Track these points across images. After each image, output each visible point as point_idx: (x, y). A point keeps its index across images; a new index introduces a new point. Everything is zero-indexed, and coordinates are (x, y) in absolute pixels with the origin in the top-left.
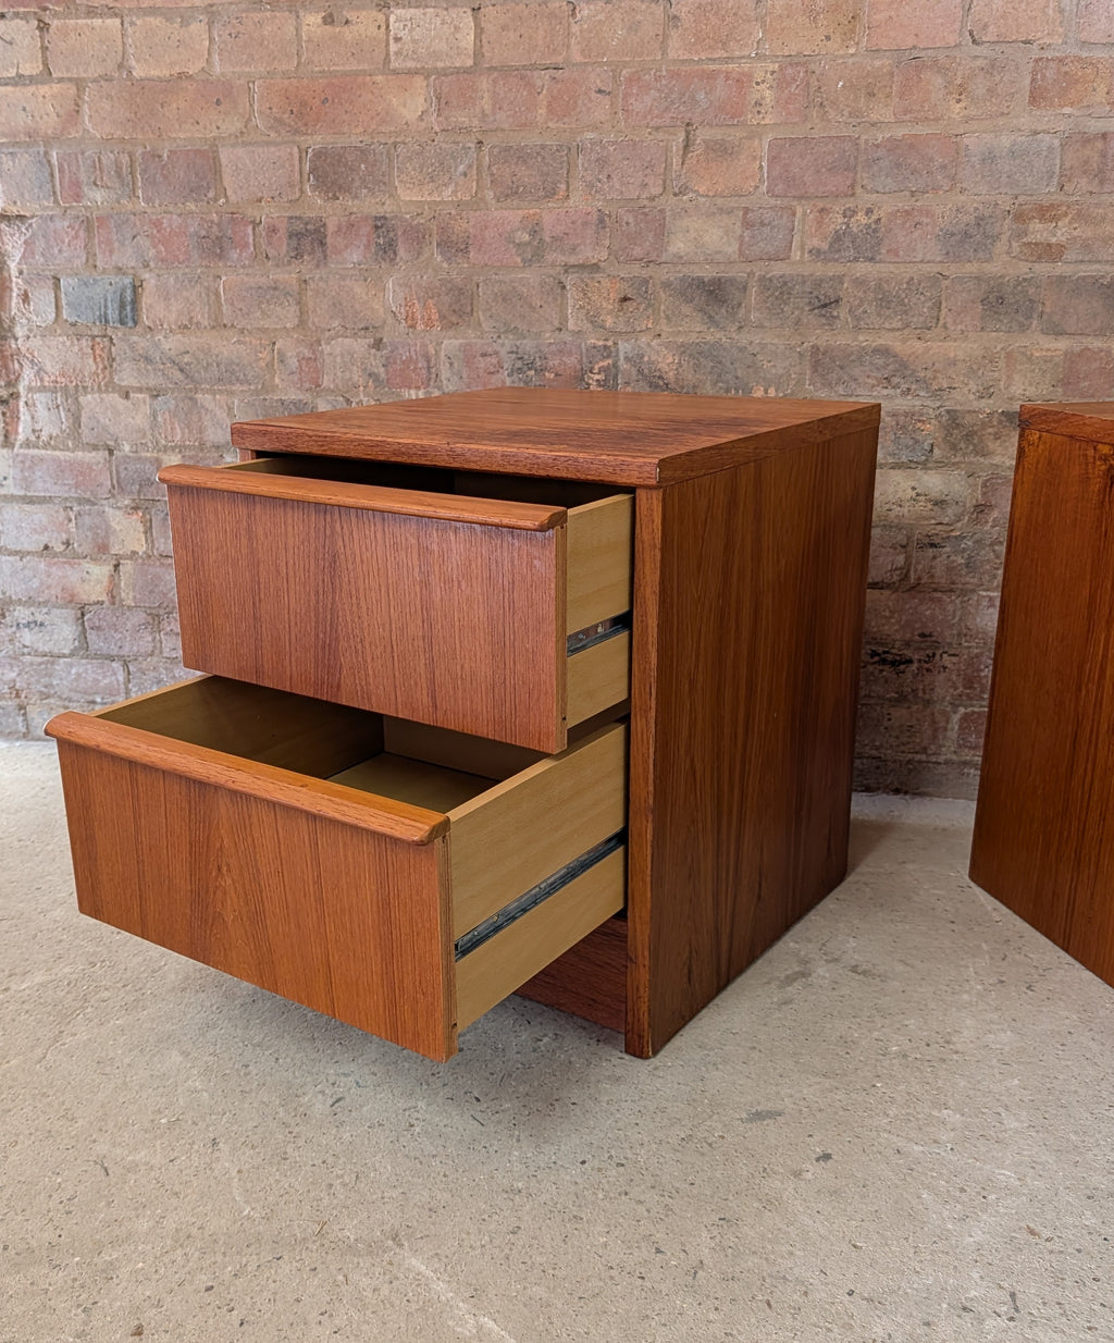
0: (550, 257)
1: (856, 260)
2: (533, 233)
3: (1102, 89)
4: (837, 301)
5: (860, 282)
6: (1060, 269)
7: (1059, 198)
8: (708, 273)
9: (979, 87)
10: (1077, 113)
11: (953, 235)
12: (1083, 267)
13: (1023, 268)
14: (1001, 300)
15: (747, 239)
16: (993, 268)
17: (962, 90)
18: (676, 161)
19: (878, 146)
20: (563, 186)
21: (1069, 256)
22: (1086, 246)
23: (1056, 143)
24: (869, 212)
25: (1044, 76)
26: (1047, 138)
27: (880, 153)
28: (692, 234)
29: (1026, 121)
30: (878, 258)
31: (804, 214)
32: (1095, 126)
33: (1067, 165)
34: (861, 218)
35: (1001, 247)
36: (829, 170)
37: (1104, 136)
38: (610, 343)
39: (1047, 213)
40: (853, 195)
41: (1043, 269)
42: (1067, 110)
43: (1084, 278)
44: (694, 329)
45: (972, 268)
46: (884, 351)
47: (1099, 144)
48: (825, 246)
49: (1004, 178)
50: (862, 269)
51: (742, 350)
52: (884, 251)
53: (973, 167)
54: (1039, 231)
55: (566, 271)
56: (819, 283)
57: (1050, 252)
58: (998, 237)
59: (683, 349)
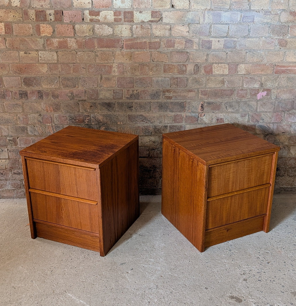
0: (76, 98)
1: (135, 99)
2: (72, 94)
3: (176, 70)
4: (132, 107)
5: (136, 103)
6: (172, 101)
7: (170, 88)
8: (107, 101)
9: (155, 69)
10: (172, 74)
11: (152, 95)
12: (175, 100)
13: (165, 101)
14: (162, 106)
15: (114, 95)
16: (160, 101)
17: (152, 69)
18: (99, 81)
19: (137, 79)
20: (77, 85)
21: (173, 98)
22: (176, 97)
23: (169, 79)
24: (137, 91)
25: (166, 68)
26: (167, 78)
27: (138, 80)
28: (104, 95)
29: (163, 75)
30: (139, 99)
31: (125, 91)
32: (175, 76)
33: (171, 83)
34: (135, 91)
35: (161, 97)
36: (129, 83)
37: (177, 78)
38: (89, 114)
39: (168, 91)
40: (133, 88)
41: (169, 101)
42: (170, 73)
43: (176, 102)
44: (105, 112)
45: (156, 101)
46: (142, 115)
47: (176, 79)
48: (129, 97)
49: (160, 85)
50: (136, 101)
51: (115, 115)
52: (140, 98)
53: (155, 83)
54: (167, 94)
55: (79, 101)
56: (129, 103)
57: (170, 98)
58: (160, 96)
59: (104, 116)
